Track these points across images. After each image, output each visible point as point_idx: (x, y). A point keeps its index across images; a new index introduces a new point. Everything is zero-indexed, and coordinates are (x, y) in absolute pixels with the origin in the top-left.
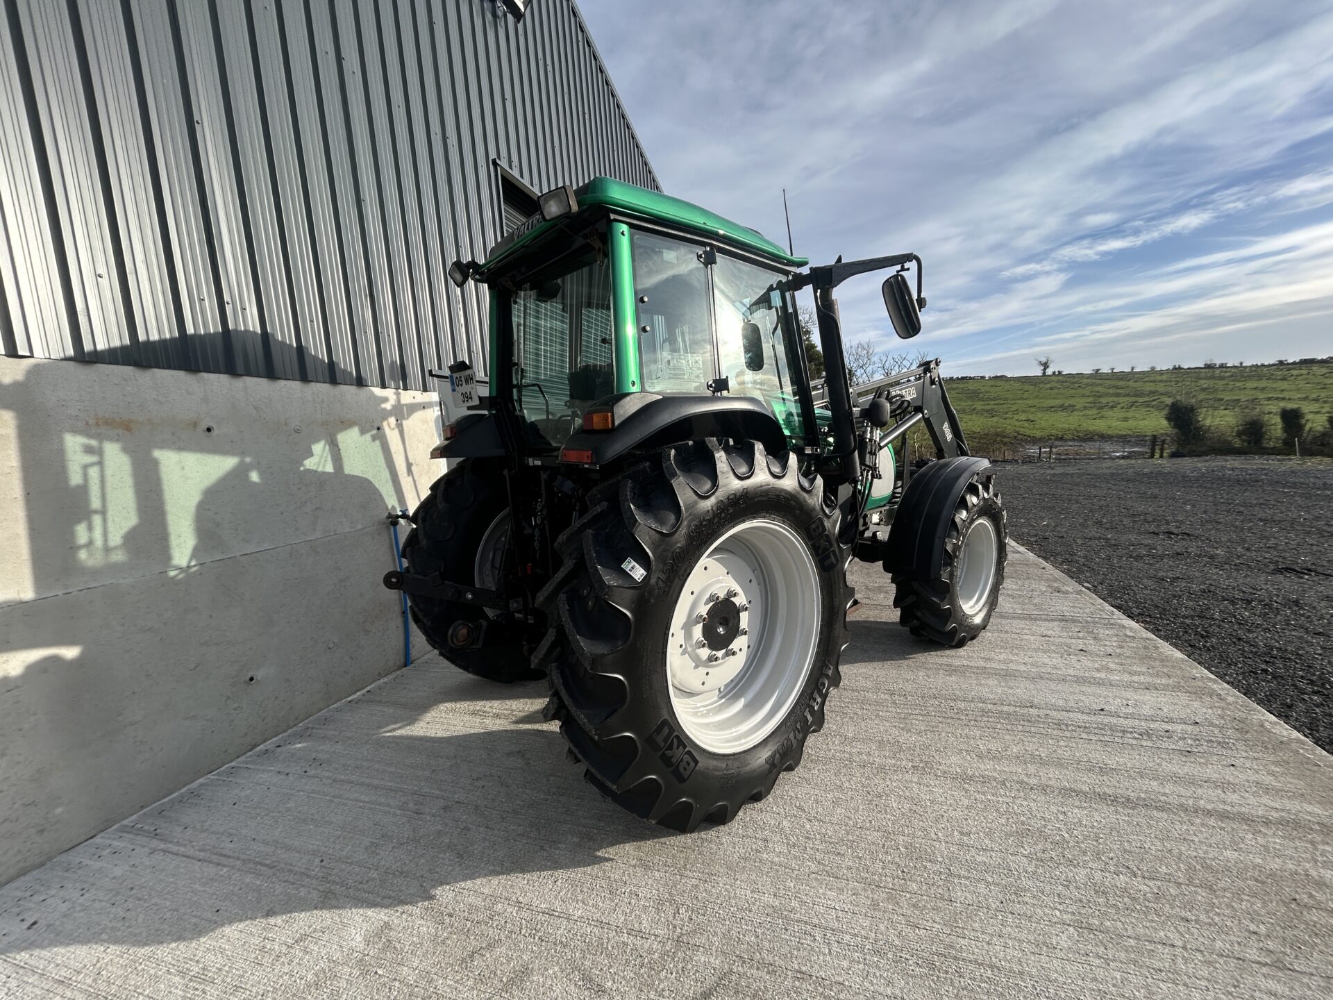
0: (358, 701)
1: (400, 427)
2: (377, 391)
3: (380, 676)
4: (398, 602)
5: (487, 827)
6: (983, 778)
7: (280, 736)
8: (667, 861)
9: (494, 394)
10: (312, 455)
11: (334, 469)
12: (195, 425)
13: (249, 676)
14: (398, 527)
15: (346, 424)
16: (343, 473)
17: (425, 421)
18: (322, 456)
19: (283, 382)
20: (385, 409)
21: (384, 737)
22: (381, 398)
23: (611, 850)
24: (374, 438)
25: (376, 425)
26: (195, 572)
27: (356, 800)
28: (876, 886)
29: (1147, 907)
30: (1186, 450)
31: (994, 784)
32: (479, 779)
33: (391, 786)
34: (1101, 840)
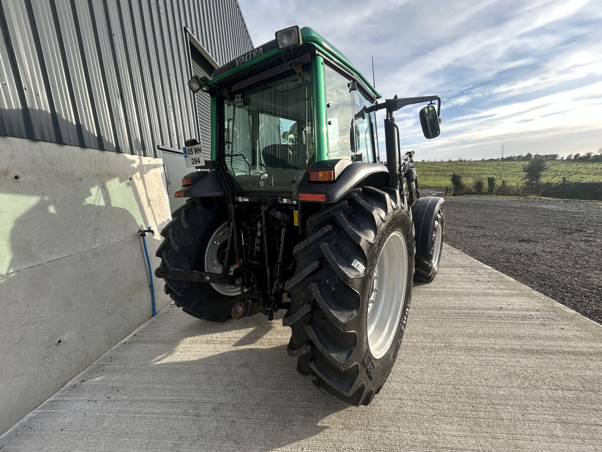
0: (129, 343)
1: (143, 178)
2: (129, 156)
3: (140, 324)
4: (147, 280)
5: (246, 419)
6: (477, 348)
7: (82, 373)
8: (358, 423)
9: (214, 159)
10: (91, 195)
11: (106, 203)
12: (6, 174)
13: (58, 340)
14: (145, 237)
15: (111, 176)
16: (111, 206)
17: (156, 175)
18: (97, 196)
19: (68, 147)
20: (133, 167)
21: (156, 365)
22: (131, 160)
23: (324, 420)
24: (128, 185)
25: (129, 177)
26: (13, 277)
27: (152, 414)
28: (466, 418)
29: (578, 406)
30: (457, 193)
31: (483, 351)
32: (227, 385)
33: (173, 399)
34: (540, 373)
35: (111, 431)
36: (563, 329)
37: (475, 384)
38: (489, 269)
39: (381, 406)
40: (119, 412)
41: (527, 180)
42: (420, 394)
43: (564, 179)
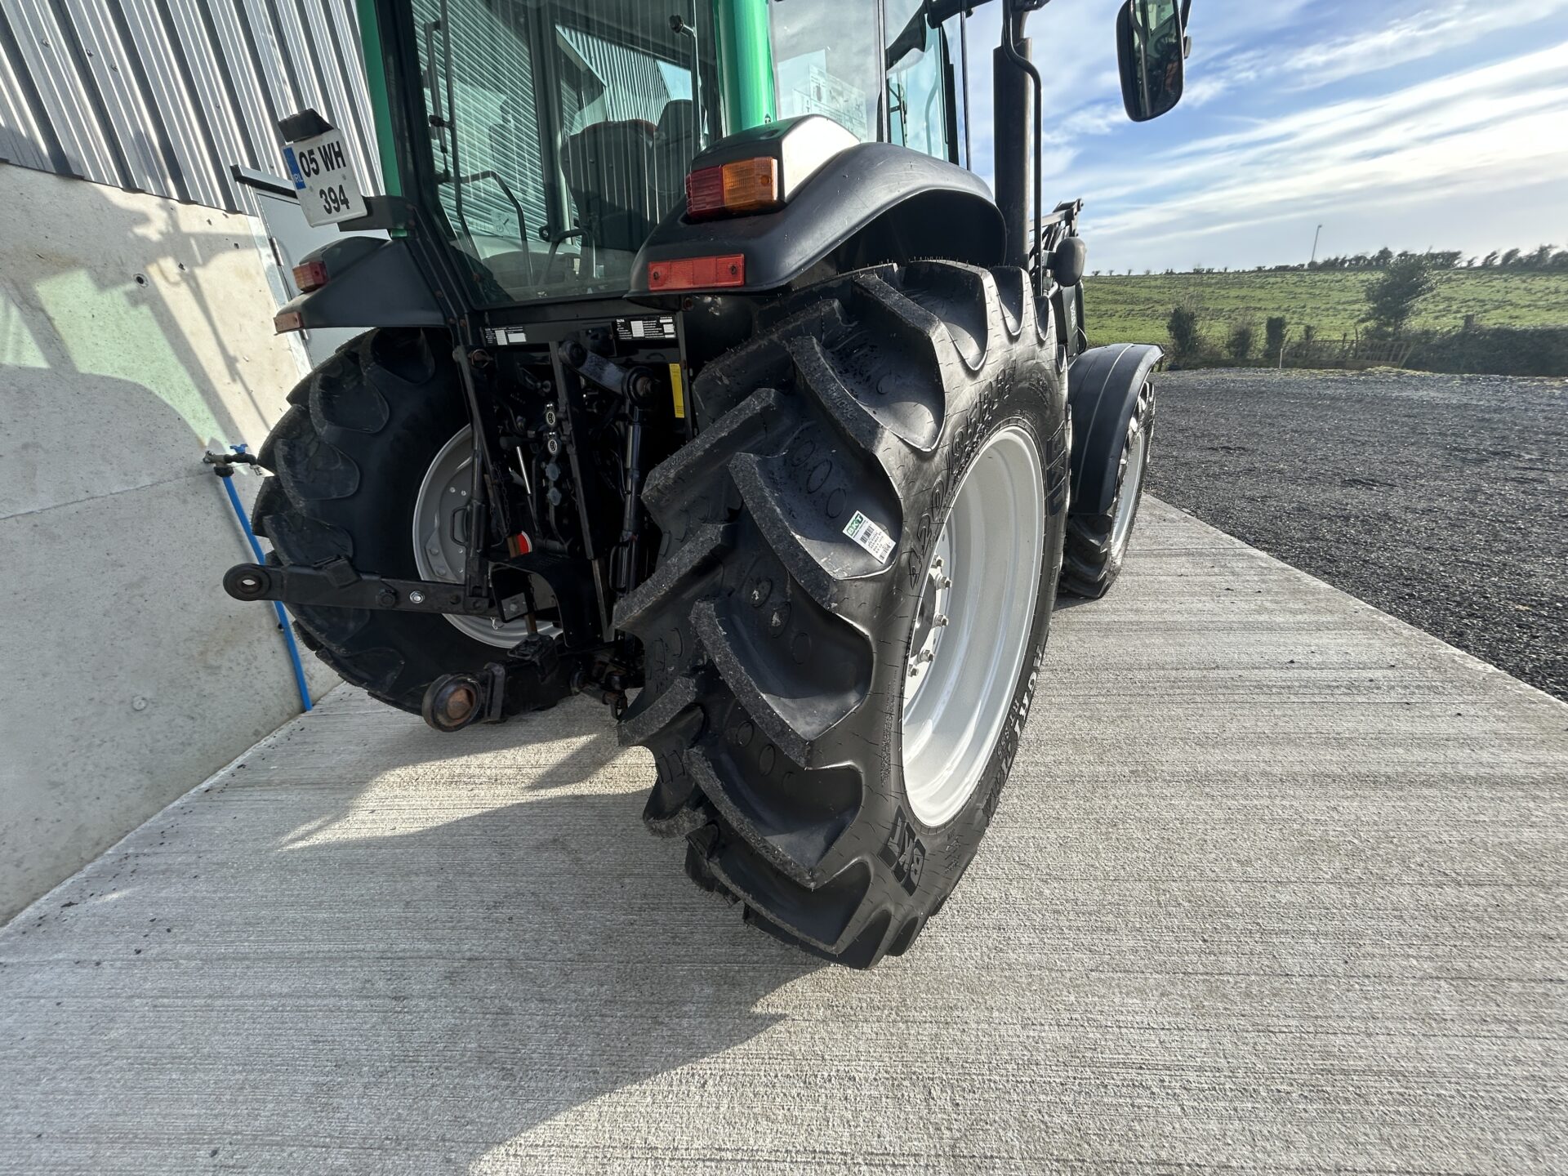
0: (224, 788)
1: (191, 281)
2: (116, 195)
3: (258, 736)
4: (265, 610)
6: (1221, 774)
7: (69, 881)
8: (872, 1000)
11: (49, 361)
14: (232, 477)
15: (51, 263)
16: (74, 370)
17: (245, 275)
21: (292, 851)
22: (131, 212)
23: (773, 997)
25: (133, 272)
28: (1184, 973)
29: (1499, 928)
30: (1182, 363)
31: (1238, 782)
32: (497, 905)
33: (329, 951)
34: (1395, 840)
35: (132, 1052)
36: (1459, 714)
37: (1213, 875)
38: (1261, 559)
39: (942, 948)
40: (164, 992)
41: (1370, 324)
42: (1056, 912)
43: (1468, 319)
